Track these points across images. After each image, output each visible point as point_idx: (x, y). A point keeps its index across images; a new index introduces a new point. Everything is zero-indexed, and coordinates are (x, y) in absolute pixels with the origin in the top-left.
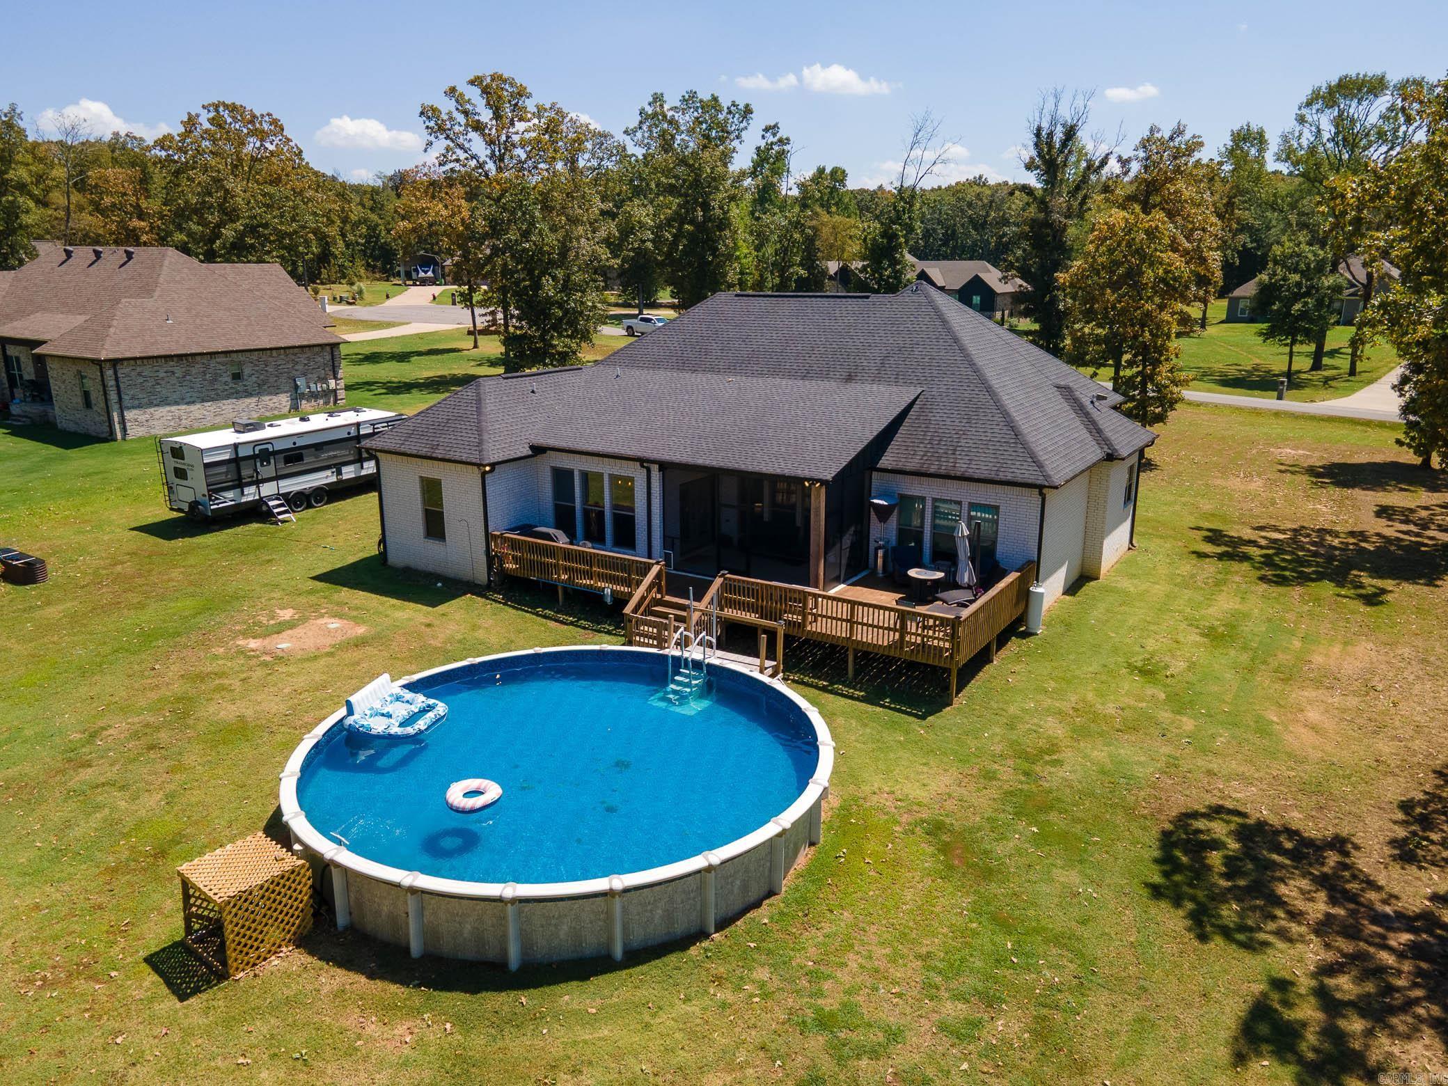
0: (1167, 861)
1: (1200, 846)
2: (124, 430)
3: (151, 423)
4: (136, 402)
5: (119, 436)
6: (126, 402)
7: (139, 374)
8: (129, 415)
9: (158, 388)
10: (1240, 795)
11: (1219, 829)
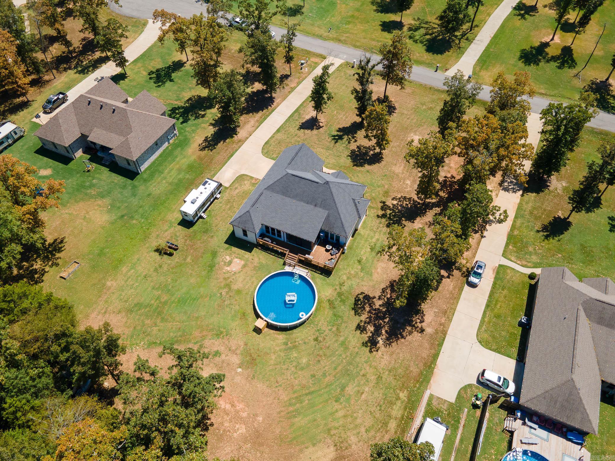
5: (140, 173)
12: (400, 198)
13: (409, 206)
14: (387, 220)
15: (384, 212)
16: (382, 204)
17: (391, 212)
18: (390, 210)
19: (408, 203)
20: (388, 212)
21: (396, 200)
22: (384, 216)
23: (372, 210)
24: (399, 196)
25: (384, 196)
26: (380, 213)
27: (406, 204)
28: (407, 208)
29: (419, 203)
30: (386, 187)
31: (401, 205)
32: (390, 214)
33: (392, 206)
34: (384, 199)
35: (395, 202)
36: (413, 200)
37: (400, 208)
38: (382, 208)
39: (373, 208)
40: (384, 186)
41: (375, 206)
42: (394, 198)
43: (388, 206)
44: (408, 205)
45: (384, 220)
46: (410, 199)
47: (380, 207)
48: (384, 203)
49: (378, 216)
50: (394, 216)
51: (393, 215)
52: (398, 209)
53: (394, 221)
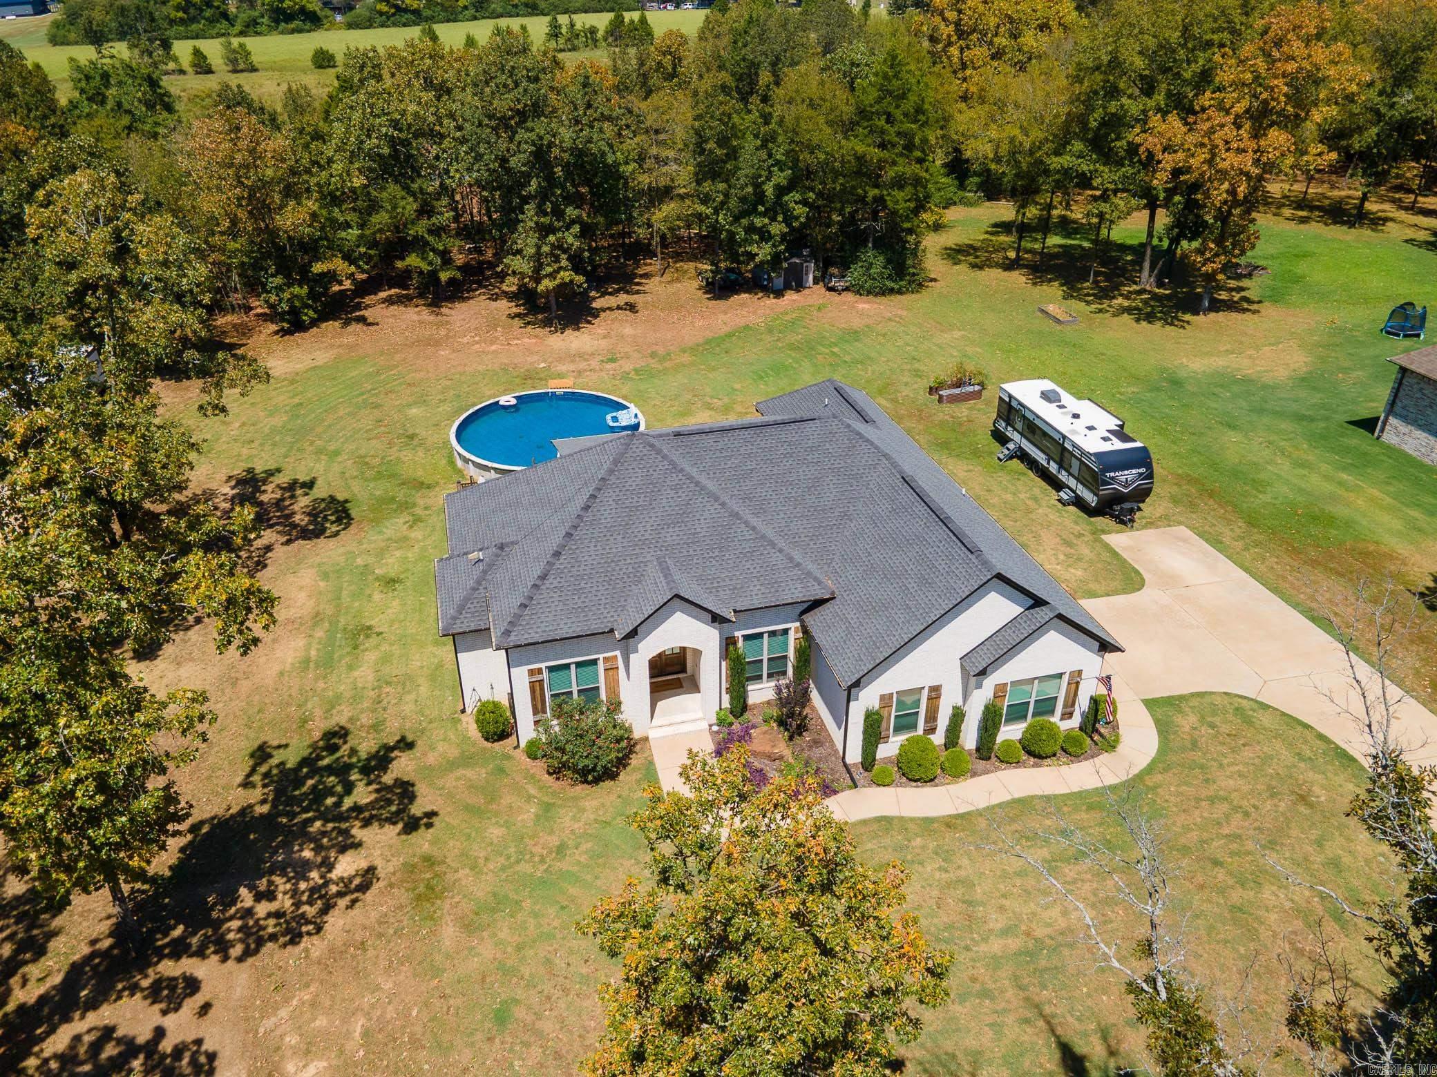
0: (345, 511)
1: (338, 520)
2: (1382, 430)
3: (1406, 438)
4: (1405, 413)
5: (1376, 434)
6: (1397, 409)
7: (1420, 390)
8: (1392, 420)
9: (1429, 411)
10: (332, 543)
11: (334, 528)
12: (325, 910)
13: (246, 897)
14: (353, 752)
15: (388, 779)
16: (416, 809)
17: (348, 802)
18: (357, 809)
19: (262, 909)
20: (363, 794)
21: (346, 882)
22: (381, 759)
23: (454, 753)
24: (336, 922)
25: (429, 860)
26: (402, 767)
27: (270, 895)
28: (250, 875)
29: (179, 950)
30: (449, 933)
31: (302, 869)
32: (349, 788)
33: (358, 832)
34: (422, 841)
35: (346, 866)
36: (223, 949)
37: (307, 854)
38: (406, 790)
39: (453, 765)
40: (469, 927)
41: (450, 781)
42: (364, 887)
43: (383, 821)
44: (259, 897)
45: (366, 746)
46: (254, 941)
47: (421, 789)
48: (412, 826)
49: (406, 744)
50: (318, 795)
51: (330, 792)
52: (315, 840)
53: (315, 771)
